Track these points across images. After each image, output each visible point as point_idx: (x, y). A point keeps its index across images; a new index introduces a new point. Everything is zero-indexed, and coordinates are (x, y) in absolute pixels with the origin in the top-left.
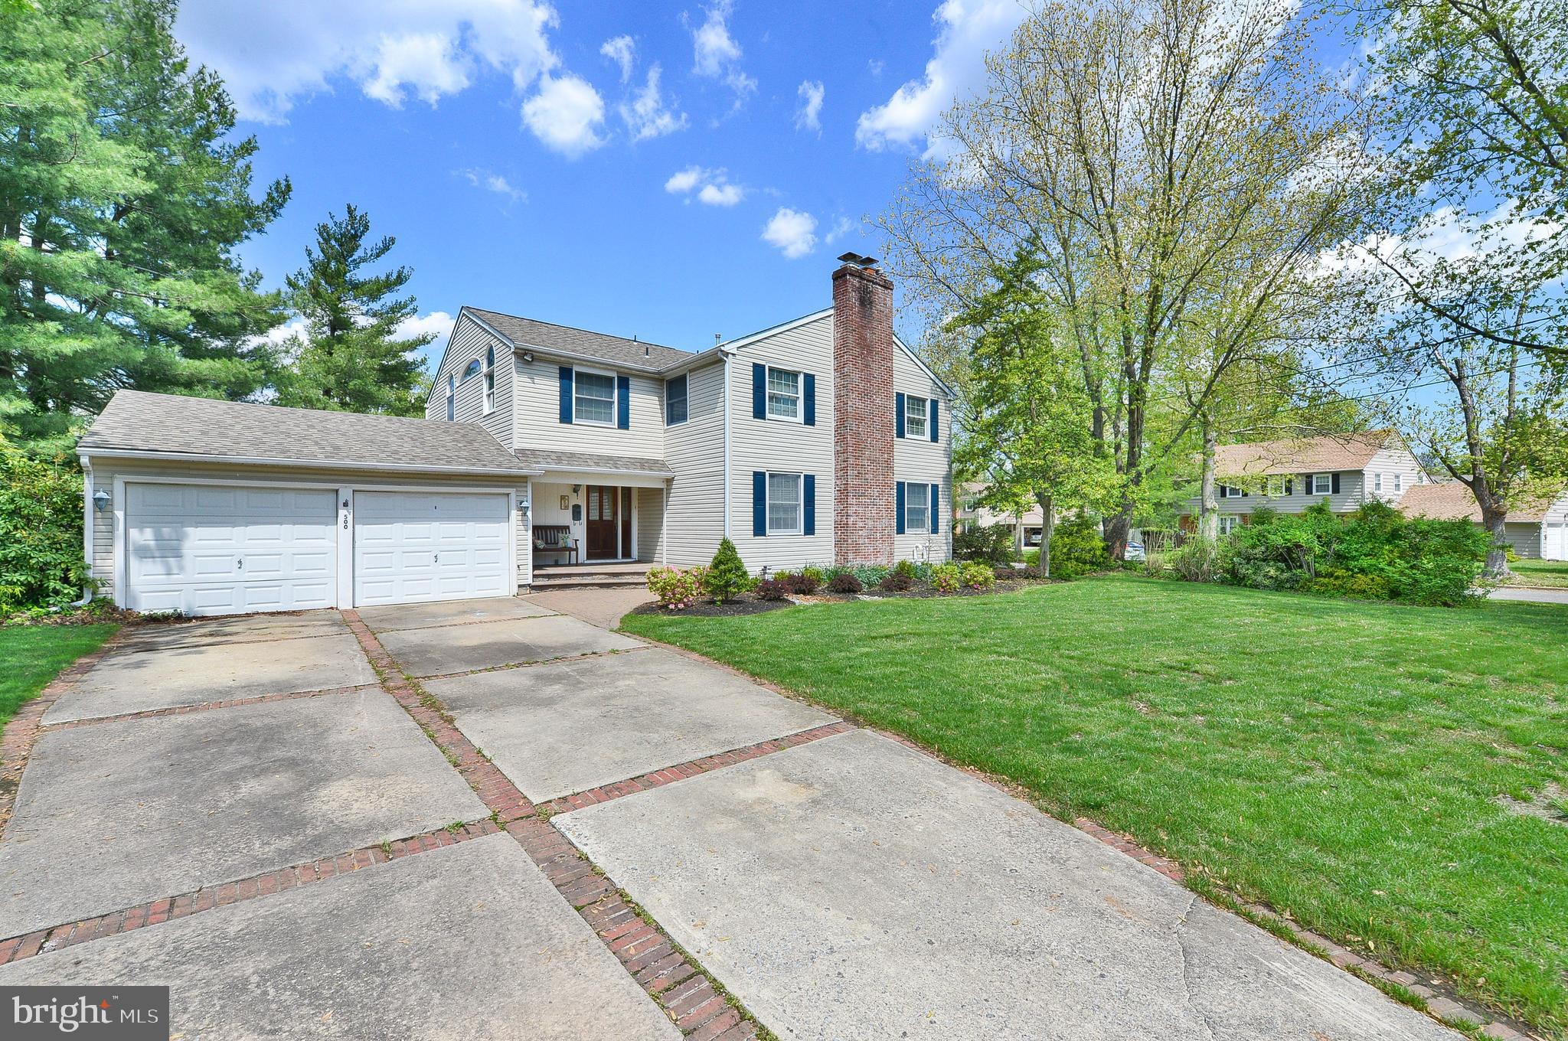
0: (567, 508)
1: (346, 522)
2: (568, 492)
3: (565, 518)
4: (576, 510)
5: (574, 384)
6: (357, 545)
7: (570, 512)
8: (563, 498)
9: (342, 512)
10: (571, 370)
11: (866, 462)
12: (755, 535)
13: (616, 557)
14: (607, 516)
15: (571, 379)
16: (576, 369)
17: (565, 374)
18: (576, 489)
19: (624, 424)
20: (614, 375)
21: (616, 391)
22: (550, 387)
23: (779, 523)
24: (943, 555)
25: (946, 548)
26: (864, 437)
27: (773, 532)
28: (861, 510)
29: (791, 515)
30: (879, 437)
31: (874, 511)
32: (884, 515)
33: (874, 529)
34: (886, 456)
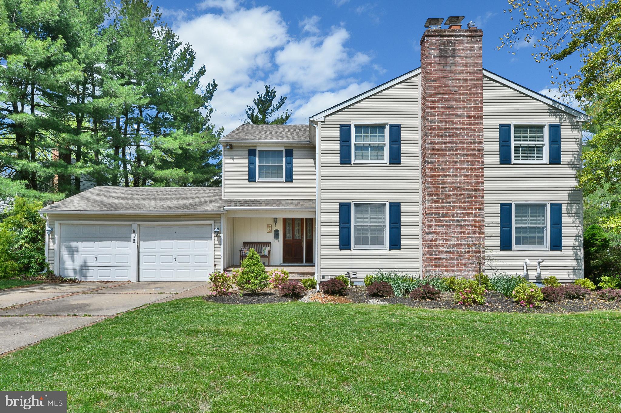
0: (270, 232)
1: (134, 240)
2: (272, 222)
3: (269, 237)
4: (276, 234)
5: (257, 158)
6: (140, 251)
7: (272, 234)
8: (268, 226)
9: (133, 235)
10: (255, 150)
11: (447, 189)
12: (341, 249)
13: (302, 262)
14: (297, 236)
15: (255, 156)
16: (258, 149)
17: (252, 153)
18: (276, 220)
19: (289, 178)
20: (283, 149)
21: (284, 159)
22: (243, 162)
23: (365, 241)
24: (570, 271)
25: (575, 264)
26: (445, 168)
27: (359, 247)
28: (441, 229)
29: (377, 235)
30: (465, 166)
31: (458, 230)
32: (471, 233)
33: (458, 245)
34: (473, 182)
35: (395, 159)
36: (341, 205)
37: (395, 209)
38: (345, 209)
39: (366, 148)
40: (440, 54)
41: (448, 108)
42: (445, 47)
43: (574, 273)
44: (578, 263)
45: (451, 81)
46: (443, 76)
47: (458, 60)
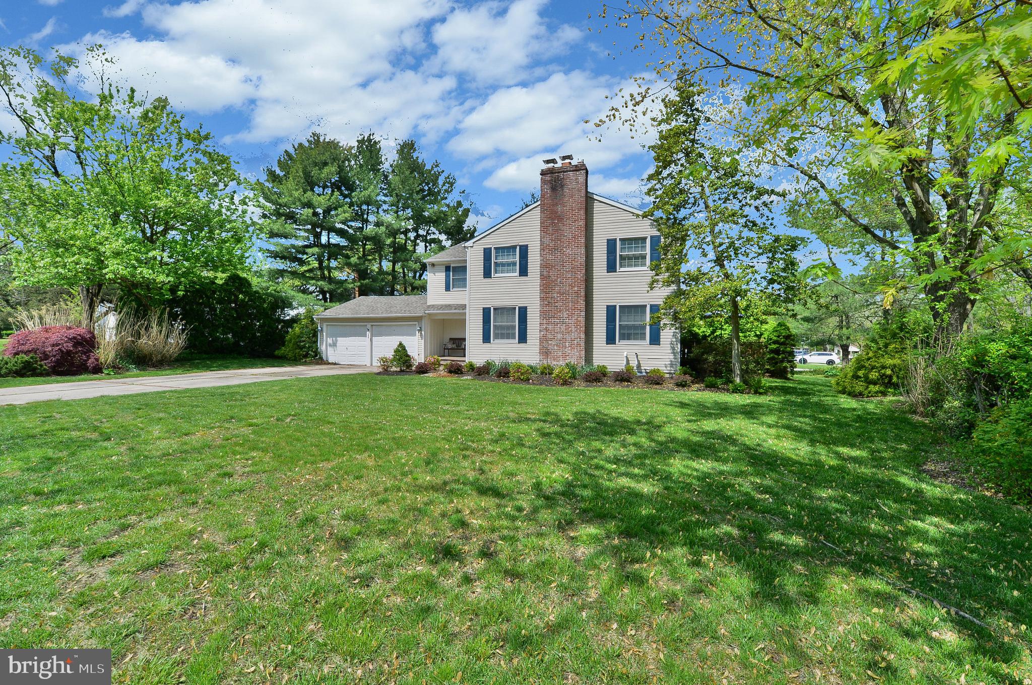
1: (368, 336)
5: (451, 273)
6: (373, 344)
9: (368, 333)
10: (450, 267)
11: (555, 295)
12: (484, 342)
15: (450, 271)
16: (452, 265)
17: (448, 269)
22: (444, 277)
23: (502, 336)
24: (667, 363)
25: (672, 357)
26: (553, 278)
27: (497, 341)
28: (550, 327)
29: (510, 332)
30: (569, 276)
31: (563, 327)
32: (573, 330)
33: (564, 340)
34: (576, 288)
35: (524, 272)
36: (484, 309)
37: (523, 311)
38: (486, 312)
39: (503, 265)
40: (552, 188)
41: (557, 230)
42: (555, 181)
43: (672, 365)
44: (675, 355)
45: (559, 208)
46: (553, 205)
47: (566, 190)
